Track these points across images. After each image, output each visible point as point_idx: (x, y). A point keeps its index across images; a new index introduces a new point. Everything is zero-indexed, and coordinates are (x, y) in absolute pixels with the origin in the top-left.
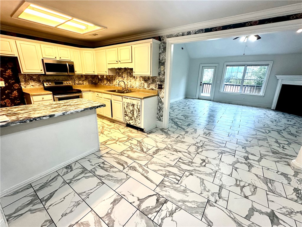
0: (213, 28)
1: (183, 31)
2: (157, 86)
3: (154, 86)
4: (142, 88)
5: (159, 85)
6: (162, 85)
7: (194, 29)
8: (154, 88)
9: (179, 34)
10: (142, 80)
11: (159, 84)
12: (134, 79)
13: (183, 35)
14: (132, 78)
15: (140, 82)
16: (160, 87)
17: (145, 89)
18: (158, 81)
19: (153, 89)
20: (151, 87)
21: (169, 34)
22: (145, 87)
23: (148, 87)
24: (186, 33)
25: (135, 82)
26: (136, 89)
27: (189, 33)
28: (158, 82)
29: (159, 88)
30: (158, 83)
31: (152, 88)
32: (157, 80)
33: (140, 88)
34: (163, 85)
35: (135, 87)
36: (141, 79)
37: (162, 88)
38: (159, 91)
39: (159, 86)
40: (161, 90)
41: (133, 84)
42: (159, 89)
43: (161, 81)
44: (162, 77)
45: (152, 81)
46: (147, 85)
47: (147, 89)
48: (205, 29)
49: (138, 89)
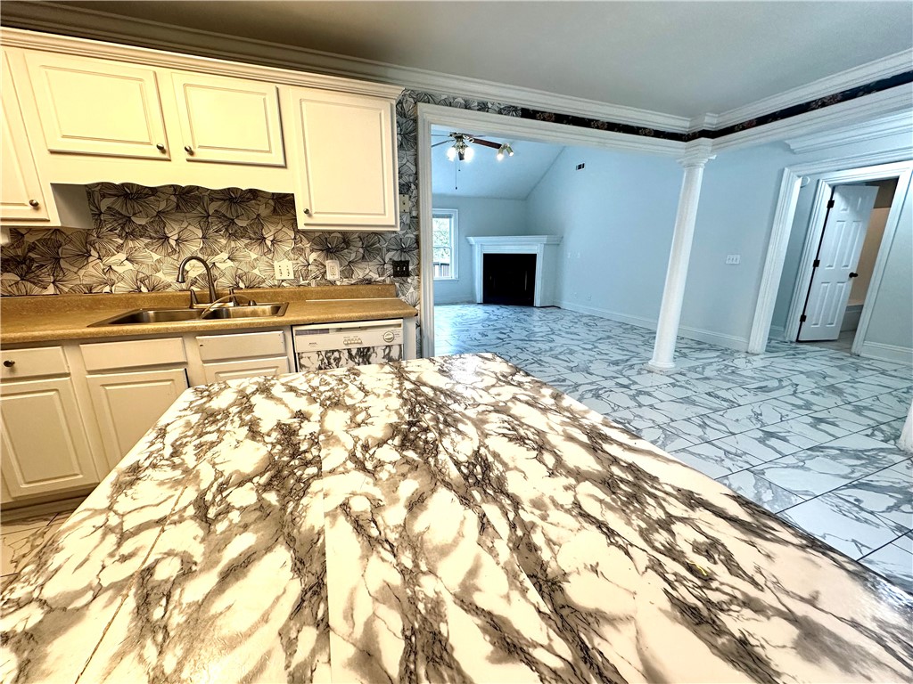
0: (538, 112)
1: (469, 96)
2: (389, 267)
3: (374, 268)
4: (313, 285)
5: (395, 264)
6: (408, 262)
7: (496, 100)
8: (375, 276)
9: (454, 99)
10: (308, 250)
11: (396, 259)
12: (256, 248)
13: (467, 106)
14: (247, 241)
15: (301, 258)
16: (402, 270)
17: (333, 283)
18: (388, 251)
19: (369, 282)
20: (359, 274)
21: (420, 90)
22: (329, 277)
23: (347, 272)
24: (476, 104)
25: (264, 258)
27: (483, 107)
28: (392, 253)
29: (396, 274)
30: (390, 255)
31: (367, 277)
32: (384, 244)
33: (302, 282)
34: (410, 263)
35: (269, 283)
36: (307, 245)
37: (407, 274)
38: (397, 284)
39: (395, 268)
40: (406, 282)
41: (256, 271)
42: (397, 279)
43: (402, 250)
44: (404, 235)
45: (361, 250)
46: (337, 269)
47: (338, 283)
48: (523, 110)
49: (294, 288)
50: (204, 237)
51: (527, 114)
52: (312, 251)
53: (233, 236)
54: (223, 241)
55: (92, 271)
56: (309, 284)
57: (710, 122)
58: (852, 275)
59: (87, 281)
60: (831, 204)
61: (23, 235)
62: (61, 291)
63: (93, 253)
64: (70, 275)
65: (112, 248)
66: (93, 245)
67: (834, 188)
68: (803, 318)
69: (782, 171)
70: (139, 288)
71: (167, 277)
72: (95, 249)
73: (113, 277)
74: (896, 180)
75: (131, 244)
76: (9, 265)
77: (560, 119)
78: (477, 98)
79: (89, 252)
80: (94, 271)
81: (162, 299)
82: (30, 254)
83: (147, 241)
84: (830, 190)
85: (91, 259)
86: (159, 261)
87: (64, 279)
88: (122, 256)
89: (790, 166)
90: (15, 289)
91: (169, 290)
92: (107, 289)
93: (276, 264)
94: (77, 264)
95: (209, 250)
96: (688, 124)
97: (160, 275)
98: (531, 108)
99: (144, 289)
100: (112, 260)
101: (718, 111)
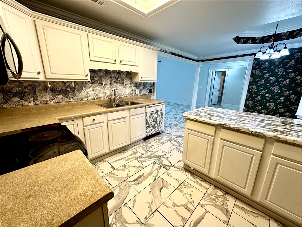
2: (148, 90)
3: (145, 91)
4: (133, 96)
6: (152, 89)
7: (169, 50)
8: (145, 93)
11: (150, 89)
12: (122, 86)
13: (163, 52)
14: (120, 84)
15: (131, 89)
16: (151, 91)
17: (137, 95)
19: (144, 95)
20: (142, 93)
22: (137, 94)
23: (140, 92)
25: (124, 89)
26: (126, 97)
27: (166, 52)
28: (149, 87)
29: (149, 92)
32: (147, 85)
33: (131, 95)
35: (124, 96)
36: (132, 85)
39: (149, 91)
40: (151, 94)
41: (122, 93)
43: (151, 86)
44: (151, 82)
45: (143, 86)
46: (138, 91)
47: (138, 95)
48: (173, 53)
49: (129, 97)
50: (111, 83)
51: (174, 54)
52: (133, 87)
53: (117, 83)
54: (115, 84)
55: (83, 94)
56: (132, 96)
57: (202, 58)
58: (219, 90)
59: (81, 97)
60: (215, 75)
61: (65, 83)
62: (74, 100)
63: (84, 88)
64: (77, 95)
65: (89, 86)
66: (84, 86)
67: (216, 72)
68: (212, 100)
69: (209, 68)
70: (94, 98)
71: (101, 95)
72: (84, 87)
73: (88, 95)
74: (226, 71)
75: (93, 85)
76: (61, 92)
77: (179, 55)
78: (165, 50)
79: (83, 88)
80: (84, 94)
81: (101, 101)
82: (67, 89)
83: (97, 84)
84: (215, 72)
85: (83, 90)
86: (100, 90)
87: (76, 96)
88: (91, 89)
89: (211, 67)
90: (62, 100)
91: (102, 98)
92: (86, 99)
93: (126, 90)
94: (79, 92)
95: (112, 87)
96: (197, 58)
97: (100, 94)
98: (174, 53)
99: (96, 99)
100: (88, 90)
101: (203, 56)
